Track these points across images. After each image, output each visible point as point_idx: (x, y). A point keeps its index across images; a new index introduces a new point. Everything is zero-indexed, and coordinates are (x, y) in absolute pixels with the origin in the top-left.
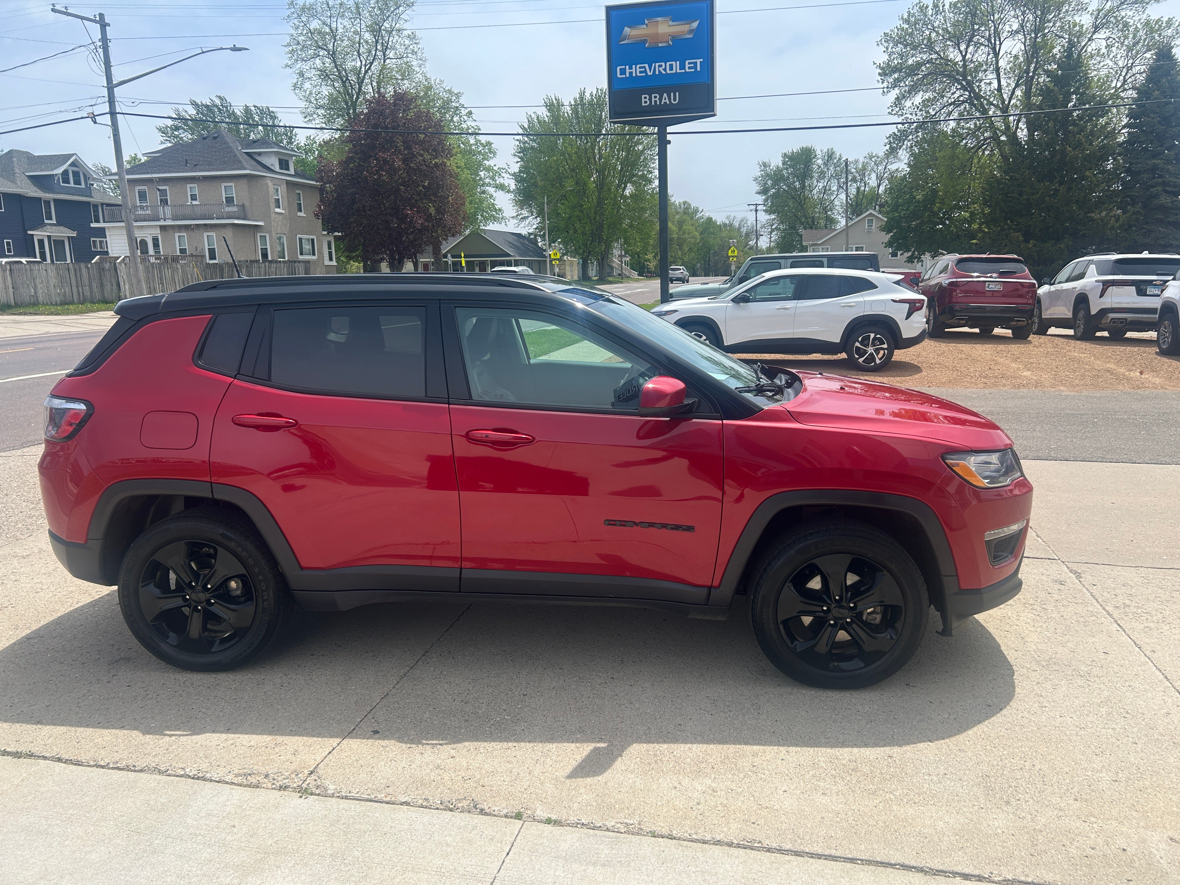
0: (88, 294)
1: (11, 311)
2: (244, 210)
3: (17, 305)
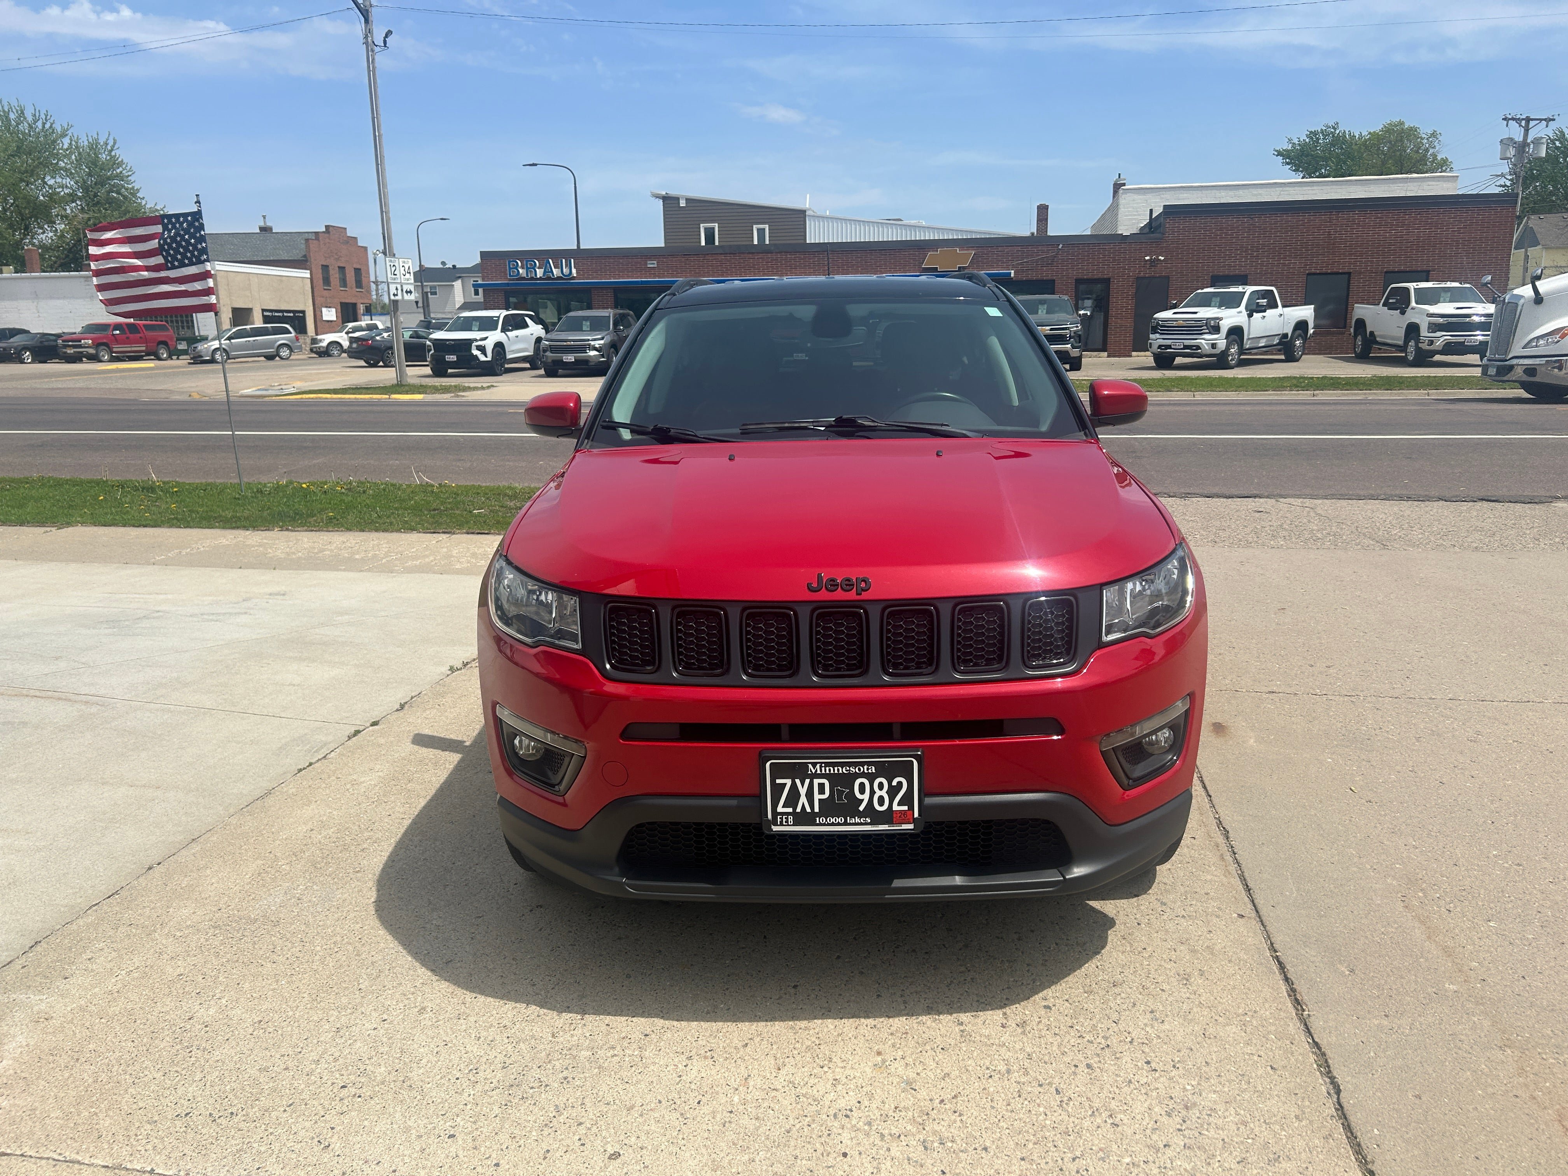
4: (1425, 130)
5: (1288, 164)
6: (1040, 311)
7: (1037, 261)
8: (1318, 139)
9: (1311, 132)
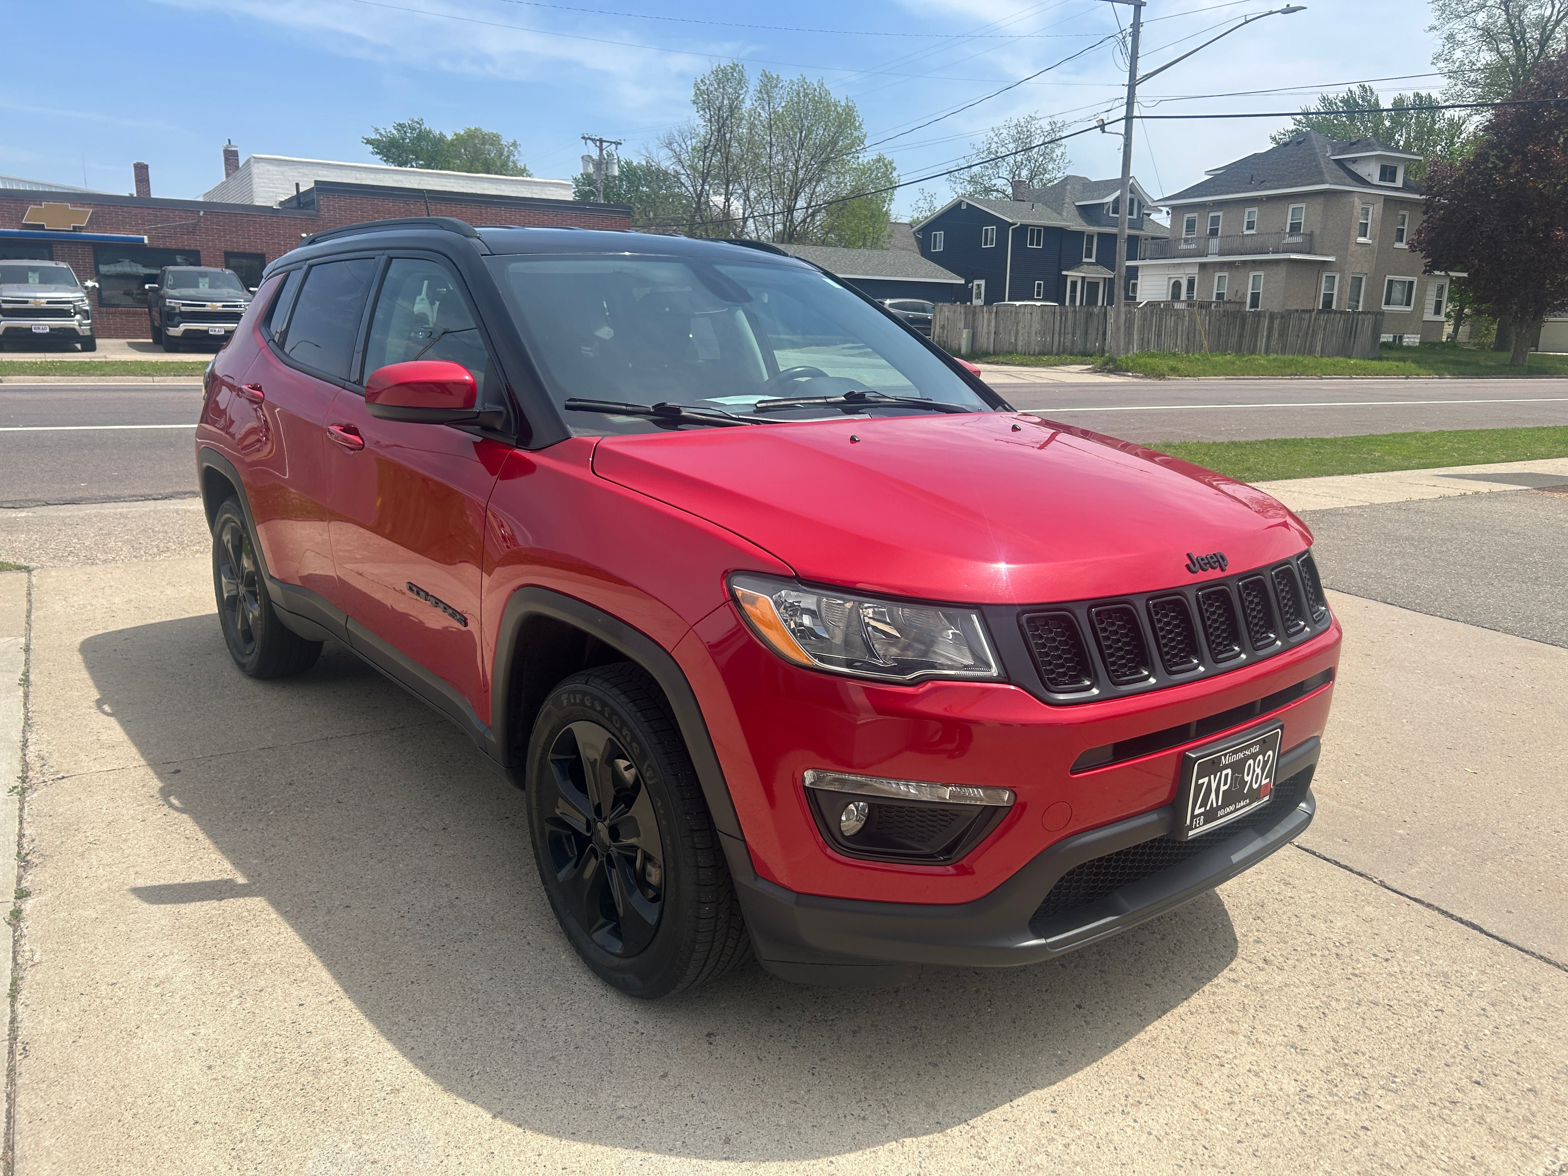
0: (1069, 344)
1: (986, 359)
2: (1311, 240)
3: (995, 353)
4: (506, 140)
5: (377, 153)
6: (201, 285)
7: (175, 227)
8: (405, 132)
9: (400, 125)
